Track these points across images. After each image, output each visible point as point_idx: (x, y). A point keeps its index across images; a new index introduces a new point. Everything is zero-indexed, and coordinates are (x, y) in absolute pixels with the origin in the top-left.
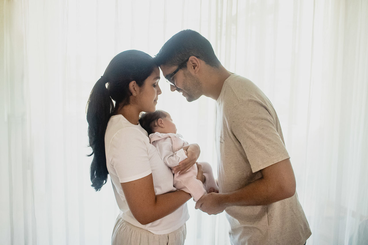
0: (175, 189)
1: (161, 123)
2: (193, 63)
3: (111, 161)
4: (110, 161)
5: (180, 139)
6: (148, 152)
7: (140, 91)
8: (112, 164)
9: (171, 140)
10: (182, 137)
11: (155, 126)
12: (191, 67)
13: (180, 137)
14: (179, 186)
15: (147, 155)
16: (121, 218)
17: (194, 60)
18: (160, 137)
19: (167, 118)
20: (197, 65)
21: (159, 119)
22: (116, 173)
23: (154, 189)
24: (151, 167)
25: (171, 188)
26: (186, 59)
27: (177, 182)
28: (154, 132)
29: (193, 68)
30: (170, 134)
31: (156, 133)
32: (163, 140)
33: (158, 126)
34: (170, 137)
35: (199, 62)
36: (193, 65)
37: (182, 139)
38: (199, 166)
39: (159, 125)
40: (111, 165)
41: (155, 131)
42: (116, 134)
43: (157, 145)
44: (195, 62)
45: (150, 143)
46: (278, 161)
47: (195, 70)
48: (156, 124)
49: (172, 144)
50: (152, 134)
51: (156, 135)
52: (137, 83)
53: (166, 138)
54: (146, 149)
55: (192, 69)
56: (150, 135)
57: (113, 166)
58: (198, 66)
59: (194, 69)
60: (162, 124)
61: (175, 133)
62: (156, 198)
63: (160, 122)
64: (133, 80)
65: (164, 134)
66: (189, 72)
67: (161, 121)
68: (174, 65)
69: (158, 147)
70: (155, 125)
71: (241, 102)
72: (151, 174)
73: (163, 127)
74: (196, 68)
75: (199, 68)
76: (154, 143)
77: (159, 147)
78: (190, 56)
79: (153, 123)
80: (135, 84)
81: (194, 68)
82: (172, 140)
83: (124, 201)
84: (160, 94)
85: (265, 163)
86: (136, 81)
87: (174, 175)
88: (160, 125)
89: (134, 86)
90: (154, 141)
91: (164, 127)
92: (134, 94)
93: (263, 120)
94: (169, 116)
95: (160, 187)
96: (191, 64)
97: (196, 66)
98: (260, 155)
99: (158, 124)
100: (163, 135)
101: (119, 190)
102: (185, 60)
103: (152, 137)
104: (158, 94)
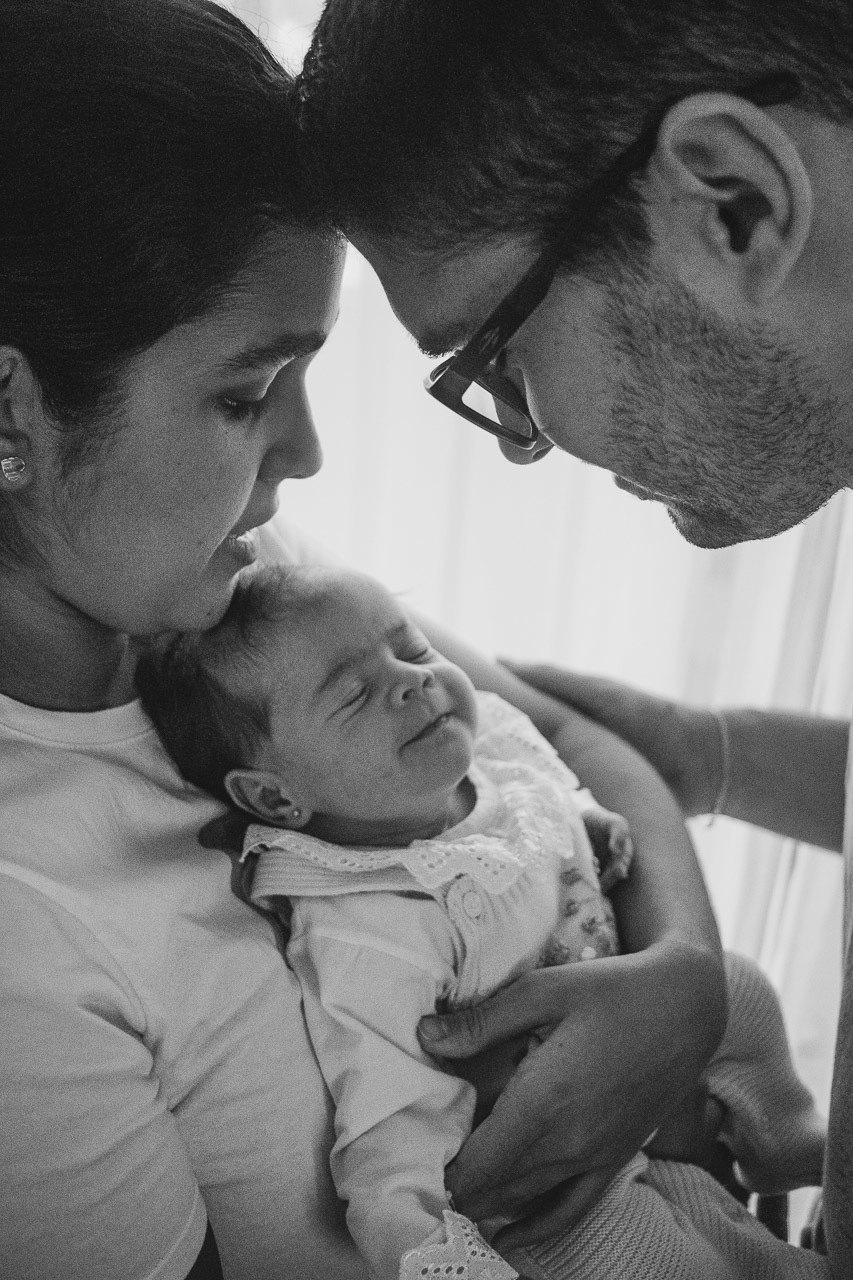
12: (704, 235)
17: (725, 138)
20: (776, 195)
26: (622, 136)
29: (721, 235)
35: (790, 156)
36: (726, 195)
44: (740, 160)
47: (750, 255)
55: (713, 249)
66: (681, 292)
68: (484, 228)
74: (764, 235)
75: (802, 230)
78: (674, 95)
81: (739, 242)
86: (21, 347)
96: (695, 197)
102: (616, 151)
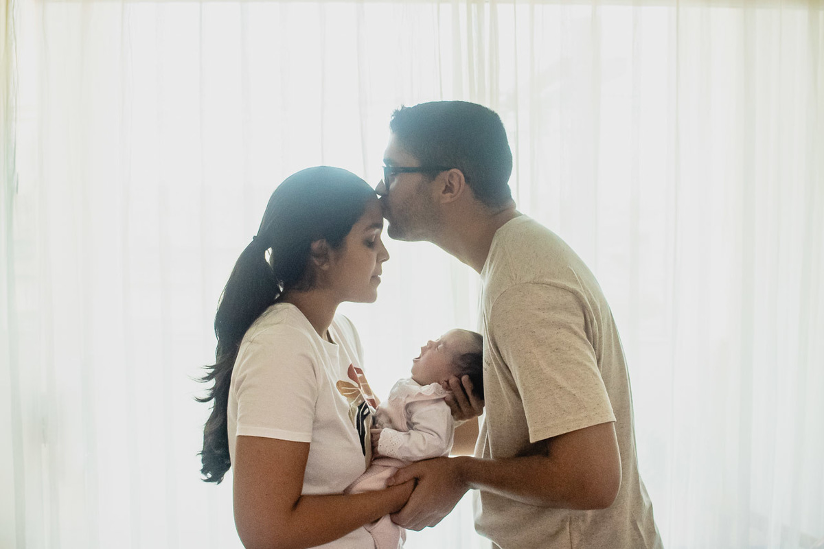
2: (450, 183)
7: (337, 258)
12: (442, 185)
17: (457, 178)
20: (455, 191)
29: (443, 188)
36: (449, 185)
44: (455, 183)
46: (579, 426)
52: (329, 240)
55: (441, 189)
58: (453, 194)
59: (444, 192)
66: (432, 190)
71: (518, 282)
74: (448, 195)
78: (456, 166)
84: (385, 260)
85: (549, 427)
89: (321, 248)
93: (562, 330)
96: (446, 180)
97: (451, 191)
98: (541, 408)
104: (379, 262)
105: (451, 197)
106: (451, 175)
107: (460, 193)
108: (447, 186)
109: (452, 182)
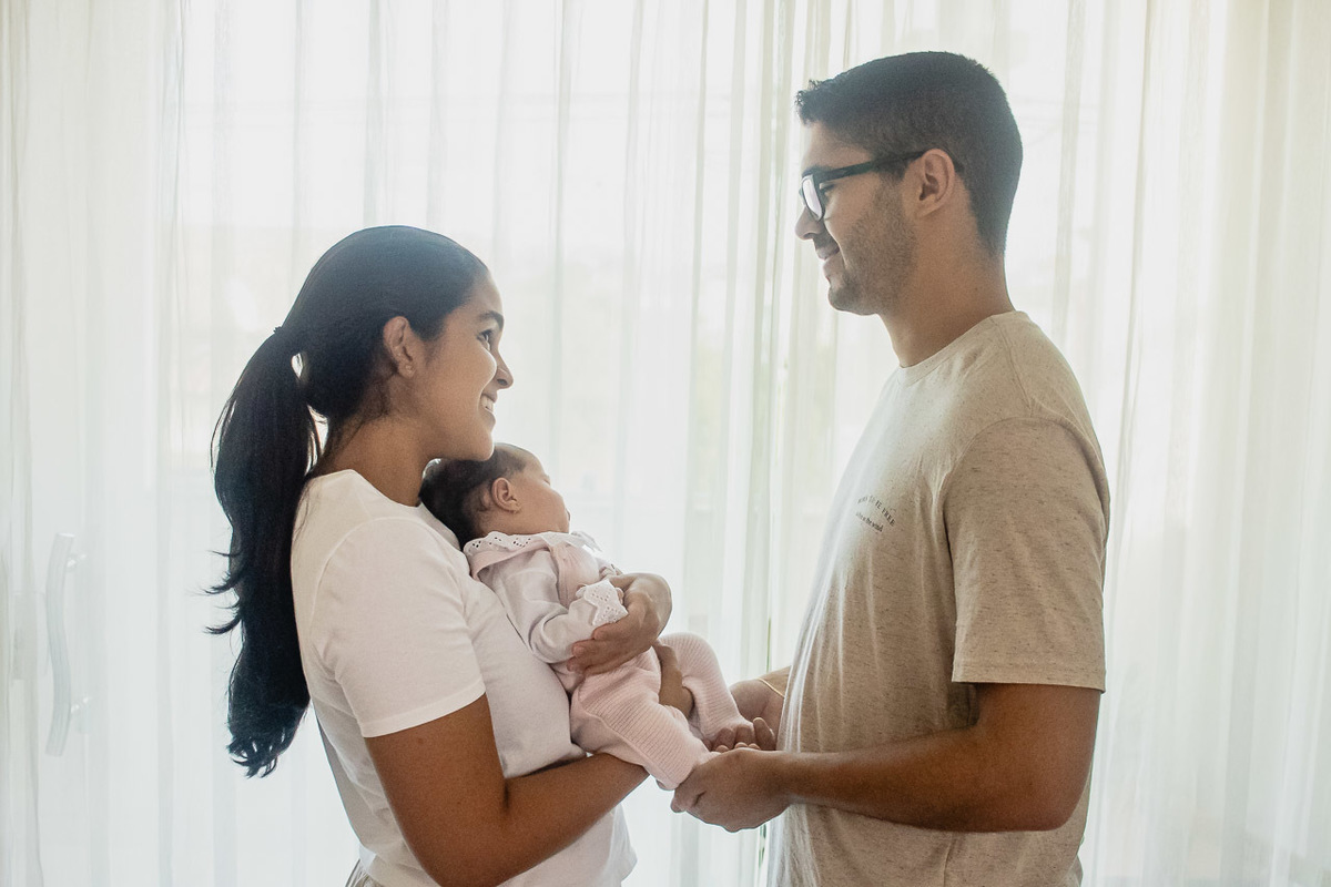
0: (576, 751)
1: (507, 494)
2: (929, 178)
3: (325, 653)
4: (321, 654)
5: (585, 552)
6: (468, 613)
7: (429, 358)
8: (327, 663)
9: (553, 558)
10: (592, 543)
11: (485, 509)
12: (917, 186)
13: (585, 547)
14: (594, 737)
15: (461, 624)
16: (367, 878)
17: (939, 167)
18: (506, 550)
19: (527, 473)
21: (497, 481)
22: (344, 701)
23: (497, 756)
24: (483, 670)
25: (564, 747)
27: (586, 721)
28: (482, 534)
30: (546, 537)
31: (491, 536)
32: (520, 561)
33: (493, 507)
34: (547, 549)
37: (594, 554)
38: (664, 656)
39: (499, 503)
40: (325, 668)
41: (483, 527)
42: (337, 547)
43: (499, 583)
45: (471, 574)
47: (923, 201)
48: (486, 499)
49: (557, 573)
50: (476, 541)
51: (494, 545)
52: (414, 325)
53: (530, 554)
54: (459, 601)
55: (915, 195)
56: (468, 545)
57: (331, 672)
58: (939, 195)
59: (922, 197)
60: (512, 498)
61: (564, 530)
62: (508, 790)
63: (502, 492)
64: (398, 314)
65: (523, 539)
66: (900, 199)
67: (506, 488)
69: (502, 590)
70: (481, 504)
72: (483, 700)
73: (514, 508)
75: (941, 203)
76: (486, 575)
77: (507, 590)
79: (473, 496)
80: (408, 333)
82: (557, 558)
83: (380, 813)
87: (569, 695)
88: (502, 501)
89: (401, 339)
90: (486, 569)
91: (518, 512)
92: (406, 370)
94: (536, 466)
95: (519, 746)
96: (921, 176)
97: (934, 191)
99: (494, 501)
100: (517, 543)
101: (360, 769)
103: (475, 553)
105: (937, 200)
106: (929, 165)
107: (950, 190)
108: (924, 186)
109: (931, 174)
